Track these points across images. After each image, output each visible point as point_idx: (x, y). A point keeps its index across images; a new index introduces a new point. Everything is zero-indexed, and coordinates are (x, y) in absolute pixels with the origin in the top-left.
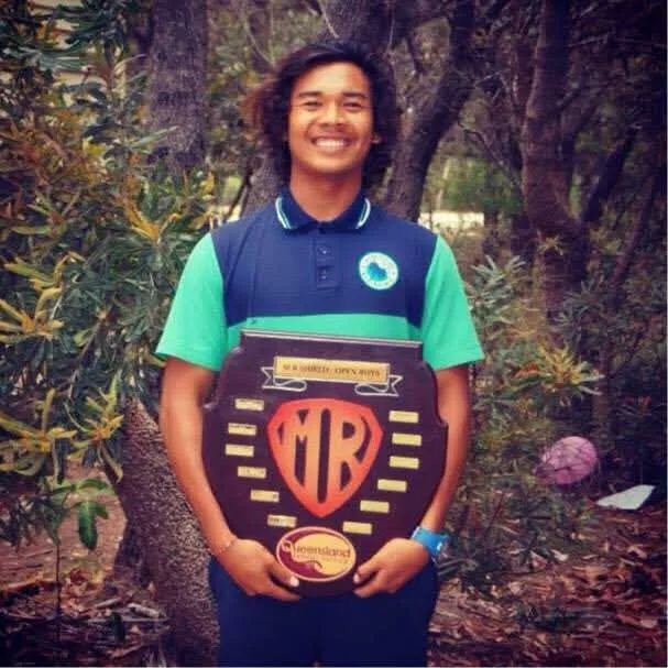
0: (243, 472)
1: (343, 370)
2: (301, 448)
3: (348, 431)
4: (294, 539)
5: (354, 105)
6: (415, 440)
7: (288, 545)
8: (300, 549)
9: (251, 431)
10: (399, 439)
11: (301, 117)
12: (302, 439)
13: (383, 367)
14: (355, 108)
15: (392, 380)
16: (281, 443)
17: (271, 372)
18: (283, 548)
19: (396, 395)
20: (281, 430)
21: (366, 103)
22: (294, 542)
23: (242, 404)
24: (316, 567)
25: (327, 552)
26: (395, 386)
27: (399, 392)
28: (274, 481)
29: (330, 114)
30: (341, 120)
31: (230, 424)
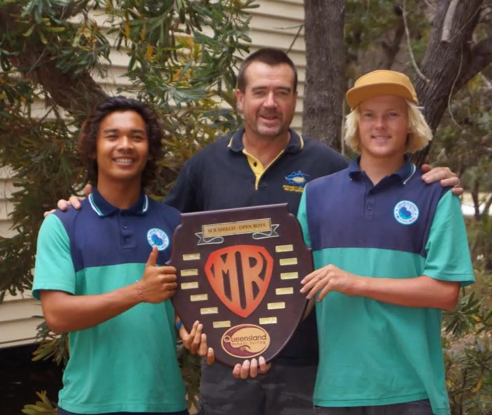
0: (194, 298)
1: (243, 227)
2: (226, 277)
3: (253, 262)
4: (231, 334)
5: (138, 137)
6: (293, 261)
7: (227, 338)
8: (236, 339)
9: (194, 273)
10: (283, 262)
11: (106, 145)
12: (226, 272)
13: (267, 221)
14: (139, 140)
15: (273, 227)
16: (214, 276)
17: (201, 235)
18: (225, 340)
19: (278, 236)
20: (212, 269)
21: (145, 136)
22: (231, 336)
23: (187, 258)
24: (247, 349)
25: (252, 338)
26: (276, 231)
27: (279, 234)
28: (213, 301)
29: (124, 143)
30: (131, 147)
31: (182, 271)
